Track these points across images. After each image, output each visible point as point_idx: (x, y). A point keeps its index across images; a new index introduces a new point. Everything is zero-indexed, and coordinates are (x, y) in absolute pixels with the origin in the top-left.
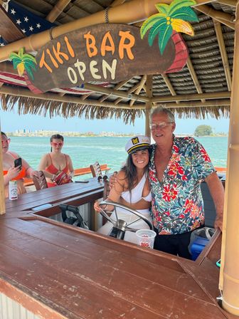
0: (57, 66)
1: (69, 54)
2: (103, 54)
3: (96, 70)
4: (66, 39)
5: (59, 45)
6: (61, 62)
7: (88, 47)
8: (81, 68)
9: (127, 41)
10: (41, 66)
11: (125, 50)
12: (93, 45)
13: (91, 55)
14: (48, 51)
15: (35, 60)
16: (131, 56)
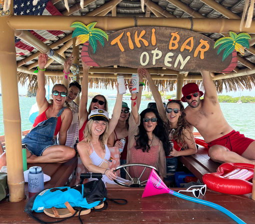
0: (131, 46)
1: (150, 42)
2: (182, 50)
3: (170, 60)
4: (153, 30)
5: (143, 32)
6: (139, 45)
7: (171, 42)
8: (157, 55)
9: (204, 47)
10: (113, 43)
11: (200, 52)
12: (176, 42)
13: (171, 48)
14: (129, 34)
15: (107, 37)
16: (202, 57)
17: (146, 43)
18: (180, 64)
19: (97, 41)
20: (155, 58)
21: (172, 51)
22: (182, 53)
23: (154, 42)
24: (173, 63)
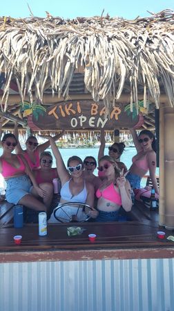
0: (64, 115)
1: (77, 111)
2: (101, 115)
3: (93, 122)
4: (78, 103)
5: (71, 105)
6: (69, 114)
7: (92, 109)
8: (83, 119)
9: (117, 111)
10: (50, 113)
11: (114, 115)
12: (96, 110)
13: (92, 114)
14: (60, 107)
15: (45, 110)
16: (117, 118)
17: (74, 112)
18: (101, 124)
19: (38, 113)
20: (81, 122)
21: (93, 116)
22: (101, 117)
23: (79, 111)
24: (95, 124)
